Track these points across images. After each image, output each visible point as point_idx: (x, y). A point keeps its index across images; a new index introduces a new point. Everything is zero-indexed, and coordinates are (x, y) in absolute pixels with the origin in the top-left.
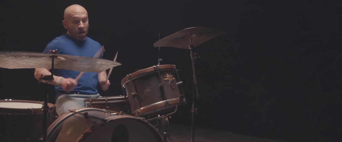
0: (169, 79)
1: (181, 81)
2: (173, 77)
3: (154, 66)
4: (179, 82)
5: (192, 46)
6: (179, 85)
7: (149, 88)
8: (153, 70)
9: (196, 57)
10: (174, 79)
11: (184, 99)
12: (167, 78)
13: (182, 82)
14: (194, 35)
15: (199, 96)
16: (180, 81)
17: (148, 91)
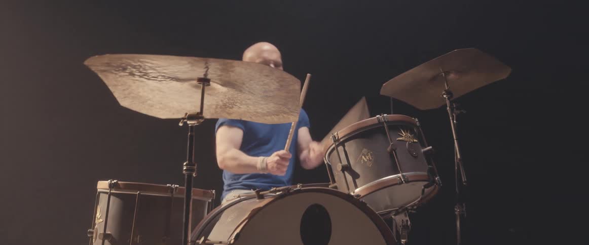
0: (406, 139)
1: (429, 146)
2: (414, 138)
3: (377, 116)
4: (426, 147)
5: (449, 93)
6: (425, 152)
7: (369, 154)
8: (377, 122)
9: (458, 112)
10: (416, 142)
11: (437, 177)
12: (403, 137)
13: (431, 147)
14: (452, 76)
15: (466, 180)
16: (427, 145)
17: (367, 158)
